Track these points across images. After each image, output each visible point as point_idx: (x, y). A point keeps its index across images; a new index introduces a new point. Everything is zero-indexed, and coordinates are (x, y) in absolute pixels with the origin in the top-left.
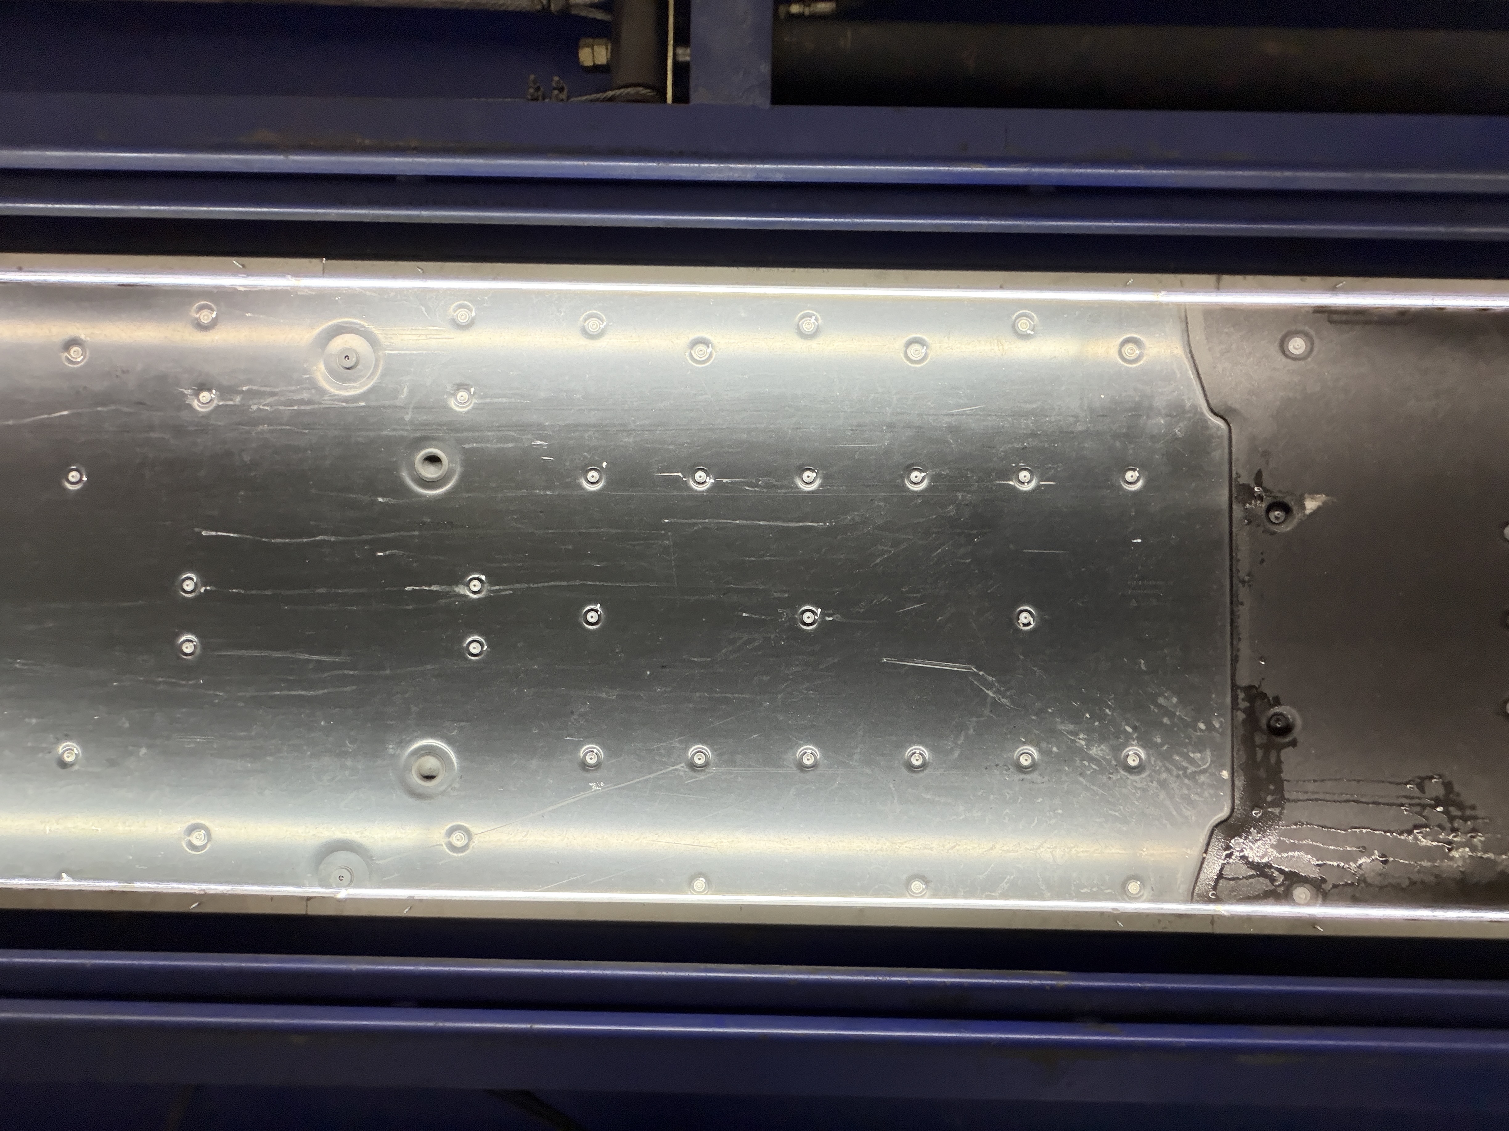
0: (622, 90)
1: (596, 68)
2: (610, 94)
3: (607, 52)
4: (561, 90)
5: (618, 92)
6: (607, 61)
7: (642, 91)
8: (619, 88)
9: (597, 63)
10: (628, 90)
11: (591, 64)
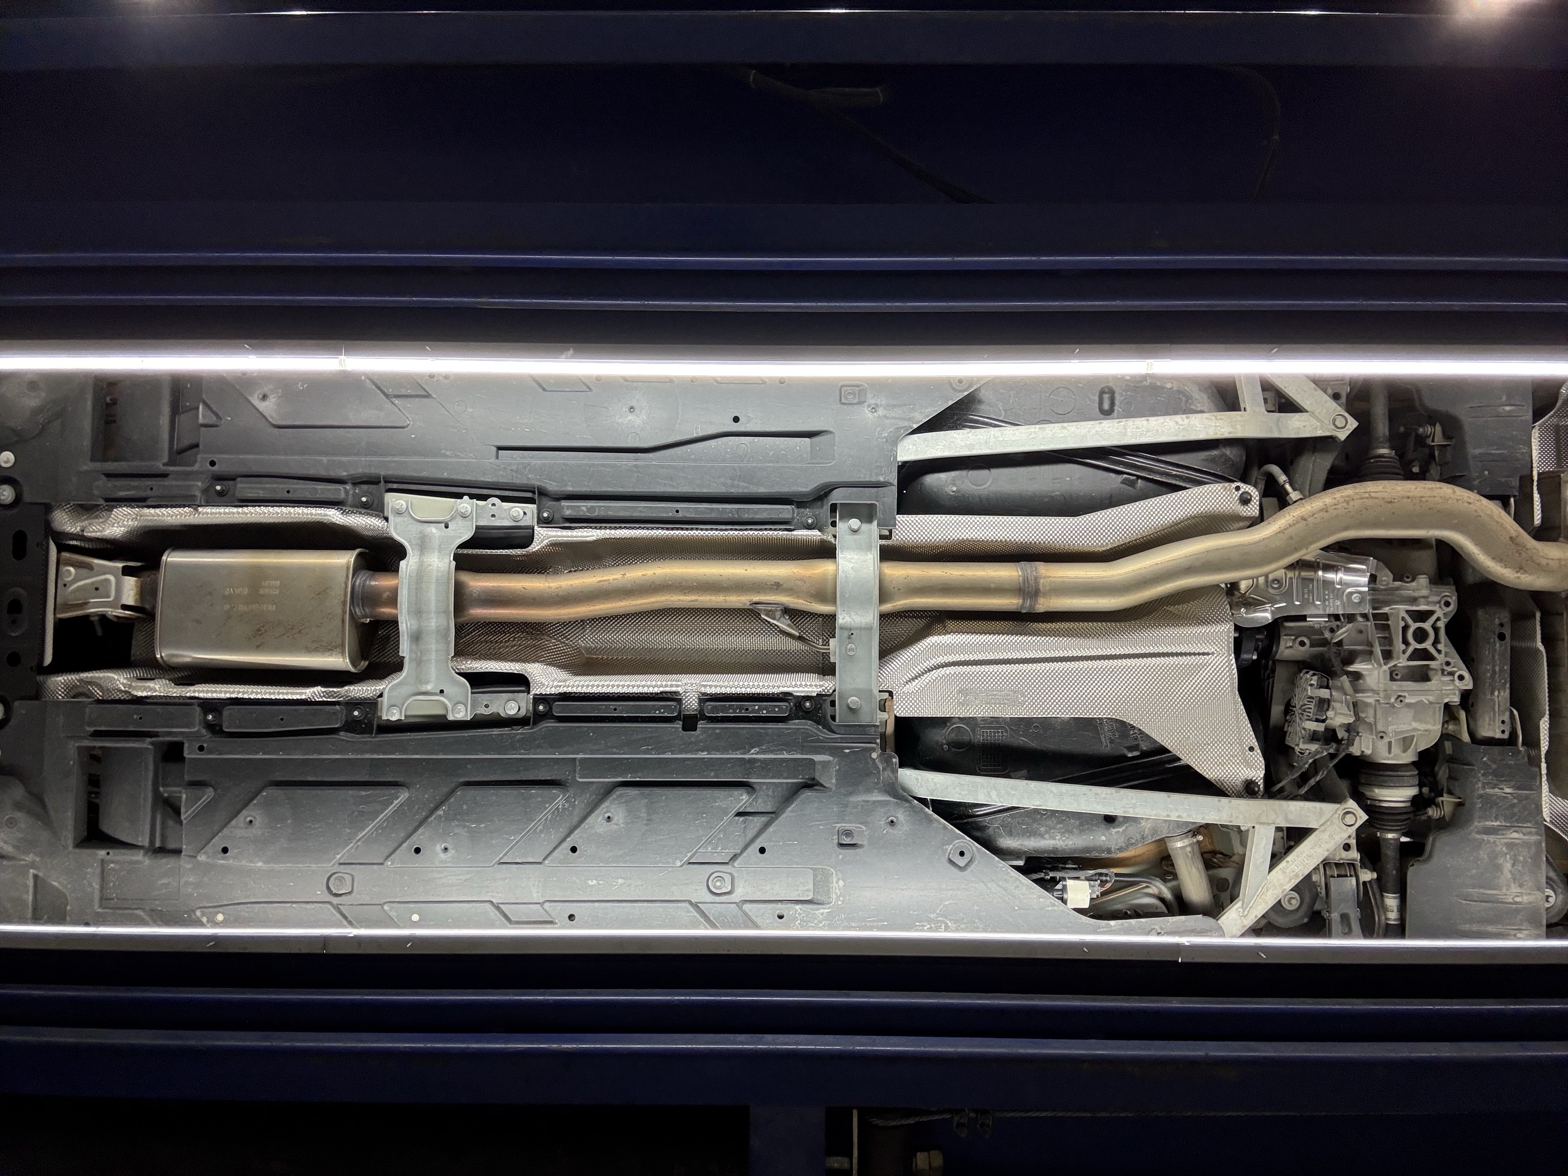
0: (899, 1123)
1: (927, 1149)
2: (911, 1121)
3: (916, 1162)
4: (959, 1125)
5: (905, 1122)
6: (916, 1155)
7: (880, 1123)
8: (902, 1126)
9: (926, 1153)
10: (894, 1123)
11: (932, 1152)
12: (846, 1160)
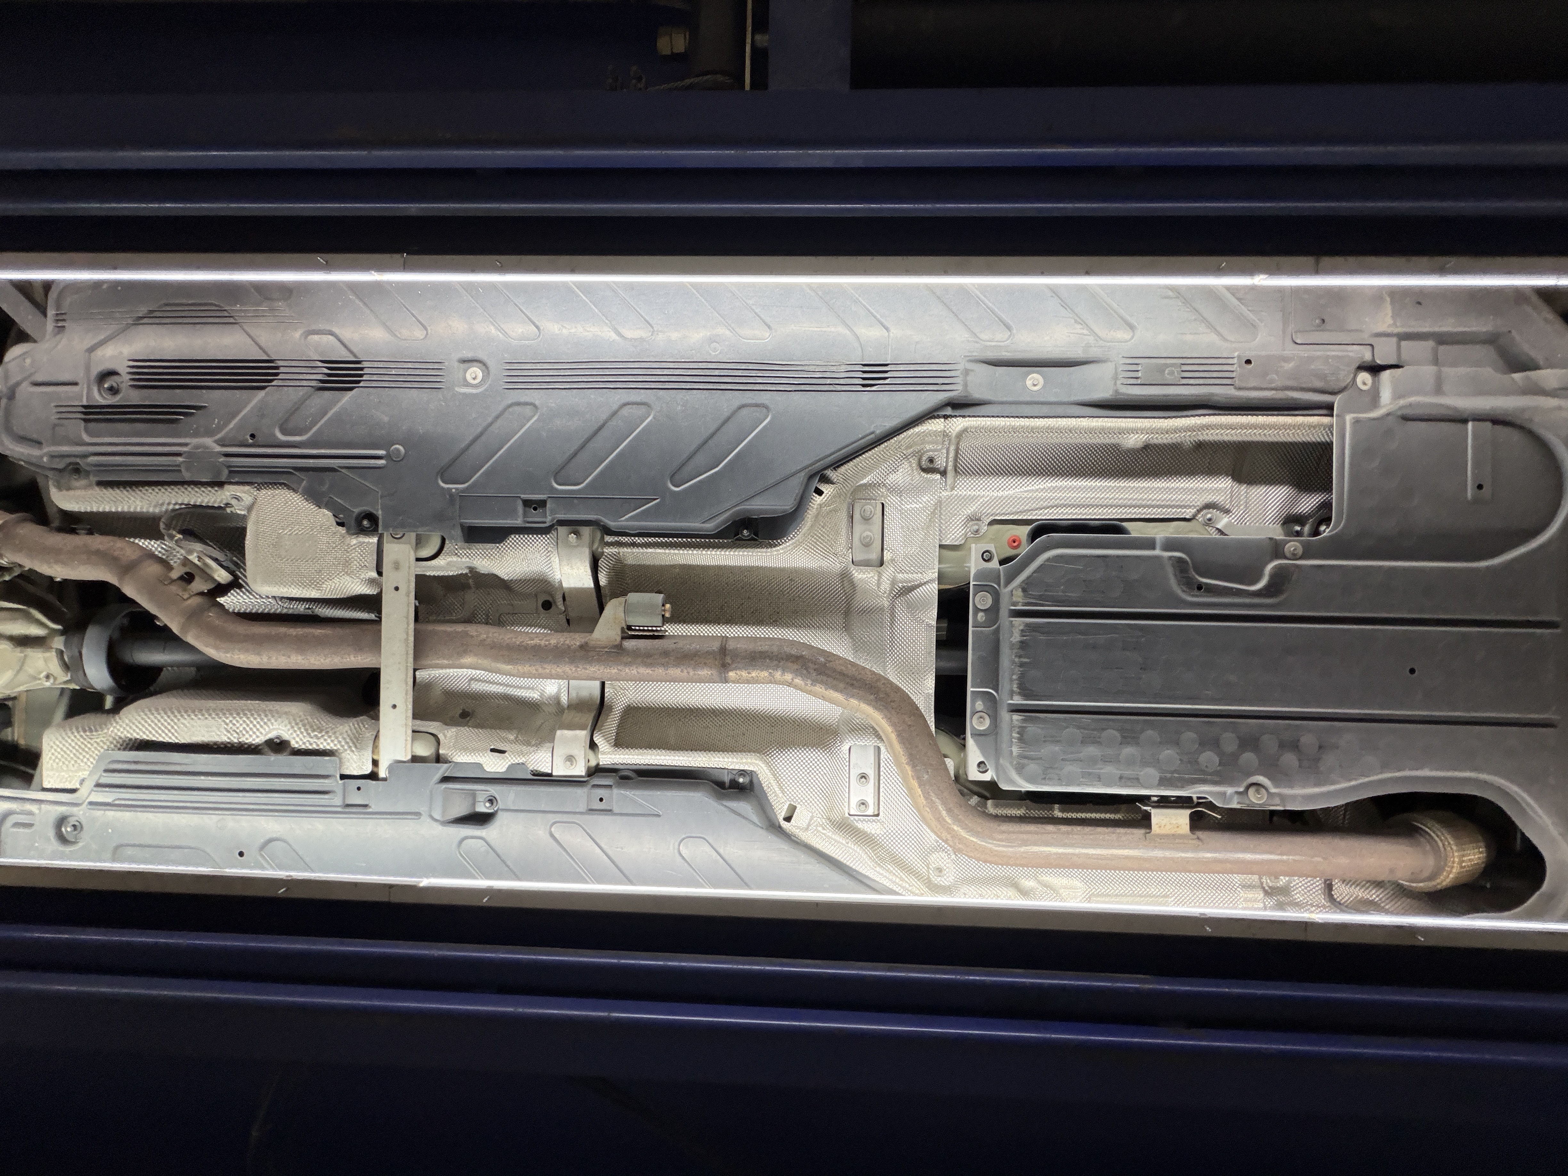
0: (700, 78)
1: (675, 57)
2: (688, 82)
3: (685, 41)
4: (640, 79)
5: (696, 80)
6: (685, 48)
7: (720, 78)
8: (697, 76)
9: (676, 51)
10: (705, 78)
11: (669, 53)
12: (759, 44)
